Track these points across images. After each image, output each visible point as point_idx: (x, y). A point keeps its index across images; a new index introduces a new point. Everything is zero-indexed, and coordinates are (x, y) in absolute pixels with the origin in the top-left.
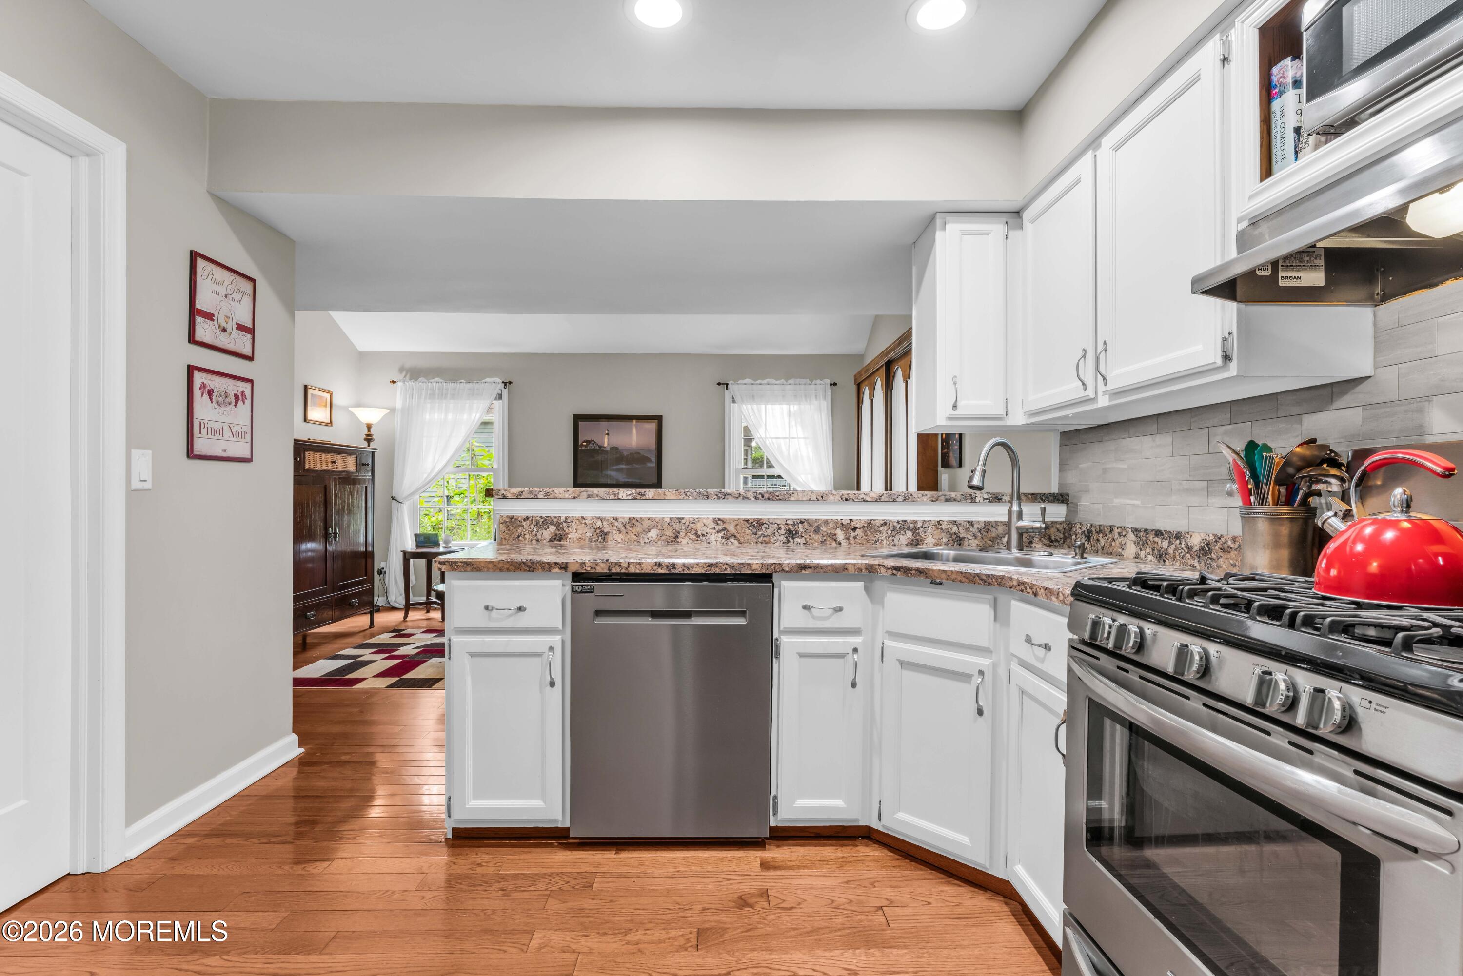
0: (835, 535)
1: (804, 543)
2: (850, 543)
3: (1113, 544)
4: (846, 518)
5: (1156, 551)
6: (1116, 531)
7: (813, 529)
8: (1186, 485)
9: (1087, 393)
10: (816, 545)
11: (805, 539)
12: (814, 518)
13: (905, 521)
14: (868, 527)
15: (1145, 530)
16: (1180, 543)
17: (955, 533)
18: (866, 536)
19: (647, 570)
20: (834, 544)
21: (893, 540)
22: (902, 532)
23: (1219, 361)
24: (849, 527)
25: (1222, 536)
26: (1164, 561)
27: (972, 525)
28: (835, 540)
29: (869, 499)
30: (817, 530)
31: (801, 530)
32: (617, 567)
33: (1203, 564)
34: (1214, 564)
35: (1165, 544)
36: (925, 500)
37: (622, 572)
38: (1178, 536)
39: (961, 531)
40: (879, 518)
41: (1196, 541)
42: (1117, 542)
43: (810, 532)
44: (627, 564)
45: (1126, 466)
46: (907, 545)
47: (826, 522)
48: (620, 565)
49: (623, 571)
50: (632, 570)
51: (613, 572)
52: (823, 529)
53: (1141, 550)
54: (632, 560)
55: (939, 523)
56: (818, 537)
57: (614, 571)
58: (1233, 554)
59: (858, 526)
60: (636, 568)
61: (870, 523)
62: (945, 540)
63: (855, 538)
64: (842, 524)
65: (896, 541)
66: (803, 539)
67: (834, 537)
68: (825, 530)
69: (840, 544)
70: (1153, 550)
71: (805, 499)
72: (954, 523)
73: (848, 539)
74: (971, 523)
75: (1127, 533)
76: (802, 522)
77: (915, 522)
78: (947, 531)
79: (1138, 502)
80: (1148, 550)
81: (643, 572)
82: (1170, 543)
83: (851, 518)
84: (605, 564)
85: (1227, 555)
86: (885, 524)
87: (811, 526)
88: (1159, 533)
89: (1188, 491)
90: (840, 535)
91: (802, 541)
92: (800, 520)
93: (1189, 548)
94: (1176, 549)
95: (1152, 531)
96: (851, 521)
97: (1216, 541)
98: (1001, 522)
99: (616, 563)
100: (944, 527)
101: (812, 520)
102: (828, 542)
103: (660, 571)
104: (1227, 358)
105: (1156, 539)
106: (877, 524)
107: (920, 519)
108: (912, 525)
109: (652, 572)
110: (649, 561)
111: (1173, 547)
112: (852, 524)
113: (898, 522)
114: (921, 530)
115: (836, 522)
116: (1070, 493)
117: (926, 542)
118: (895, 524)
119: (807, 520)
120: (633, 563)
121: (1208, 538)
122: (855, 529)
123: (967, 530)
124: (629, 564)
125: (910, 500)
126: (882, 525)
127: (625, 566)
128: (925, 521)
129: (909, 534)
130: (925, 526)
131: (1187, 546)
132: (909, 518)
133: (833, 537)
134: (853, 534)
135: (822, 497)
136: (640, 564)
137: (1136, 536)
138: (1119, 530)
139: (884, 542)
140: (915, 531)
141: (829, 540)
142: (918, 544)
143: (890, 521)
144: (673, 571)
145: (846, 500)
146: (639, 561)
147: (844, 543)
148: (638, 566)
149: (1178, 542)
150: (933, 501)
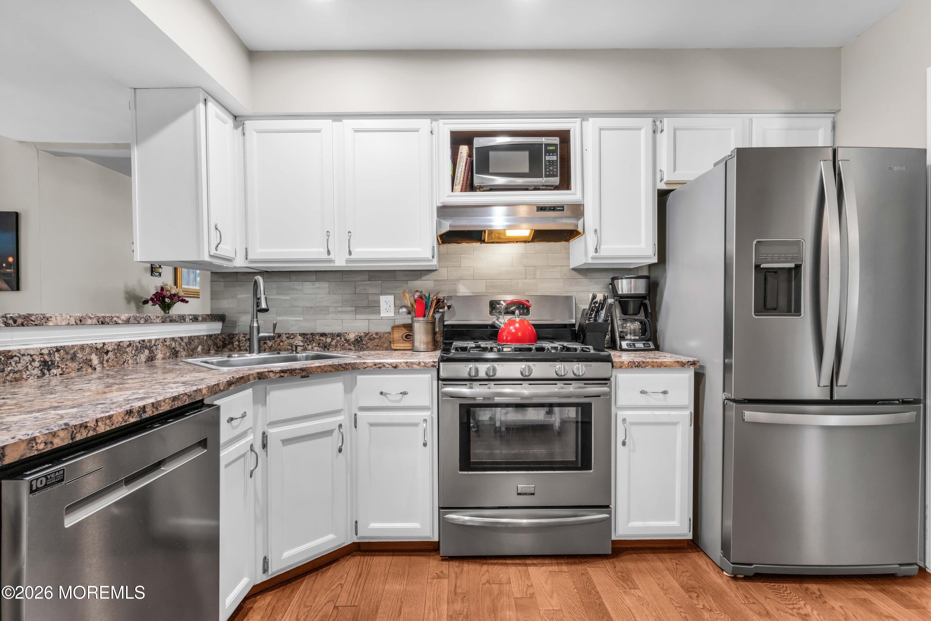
0: (90, 360)
1: (61, 374)
2: (103, 367)
3: (281, 344)
4: (99, 342)
5: (321, 345)
6: (284, 337)
7: (69, 357)
8: (340, 309)
9: (330, 257)
10: (73, 374)
11: (62, 368)
12: (70, 344)
13: (144, 341)
14: (118, 349)
15: (312, 334)
16: (341, 338)
17: (174, 348)
18: (116, 358)
19: (118, 423)
20: (90, 370)
21: (136, 359)
22: (142, 351)
23: (431, 258)
24: (102, 351)
25: (369, 333)
26: (328, 349)
27: (182, 340)
28: (91, 366)
29: (120, 322)
30: (73, 358)
31: (57, 359)
32: (82, 430)
33: (357, 347)
34: (365, 347)
35: (329, 340)
36: (158, 321)
37: (89, 435)
38: (339, 335)
39: (177, 346)
40: (126, 339)
41: (352, 337)
42: (286, 343)
43: (67, 360)
44: (94, 423)
45: (288, 298)
46: (145, 362)
47: (82, 348)
48: (86, 427)
49: (91, 433)
50: (102, 429)
51: (77, 439)
52: (80, 355)
53: (308, 345)
54: (99, 416)
55: (165, 340)
56: (74, 365)
57: (79, 437)
58: (376, 341)
59: (110, 349)
60: (106, 424)
61: (119, 345)
62: (168, 354)
63: (107, 361)
64: (97, 349)
65: (138, 360)
66: (60, 369)
67: (90, 363)
68: (81, 356)
69: (95, 369)
70: (319, 344)
71: (64, 323)
72: (173, 339)
73: (101, 363)
74: (181, 338)
75: (295, 336)
76: (58, 350)
77: (150, 341)
78: (169, 347)
79: (302, 319)
80: (314, 344)
81: (114, 427)
82: (333, 339)
83: (104, 341)
84: (66, 432)
85: (372, 341)
86: (130, 344)
87: (67, 353)
88: (323, 335)
89: (341, 312)
90: (95, 360)
91: (59, 371)
92: (56, 347)
93: (347, 341)
94: (338, 341)
95: (318, 334)
96: (104, 344)
97: (366, 336)
98: (196, 336)
99: (81, 425)
100: (168, 343)
101: (68, 346)
102: (84, 369)
103: (132, 420)
104: (433, 257)
105: (321, 338)
106: (125, 346)
107: (153, 337)
108: (148, 344)
109: (123, 424)
110: (119, 410)
111: (335, 341)
112: (106, 347)
113: (139, 342)
114: (154, 347)
115: (91, 347)
116: (226, 314)
117: (157, 357)
118: (137, 344)
119: (63, 348)
120: (102, 418)
121: (360, 335)
122: (107, 352)
123: (180, 344)
124: (97, 421)
125: (149, 322)
126: (128, 346)
127: (92, 426)
128: (156, 339)
129: (147, 352)
130: (157, 344)
131: (346, 340)
132: (146, 338)
133: (88, 362)
134: (106, 358)
135: (81, 321)
136: (110, 417)
137: (304, 337)
138: (287, 335)
139: (130, 362)
140: (150, 349)
141: (85, 367)
142: (152, 360)
143: (134, 341)
144: (145, 416)
145: (103, 323)
146: (107, 414)
147: (99, 369)
148: (108, 421)
149: (339, 338)
150: (163, 322)
